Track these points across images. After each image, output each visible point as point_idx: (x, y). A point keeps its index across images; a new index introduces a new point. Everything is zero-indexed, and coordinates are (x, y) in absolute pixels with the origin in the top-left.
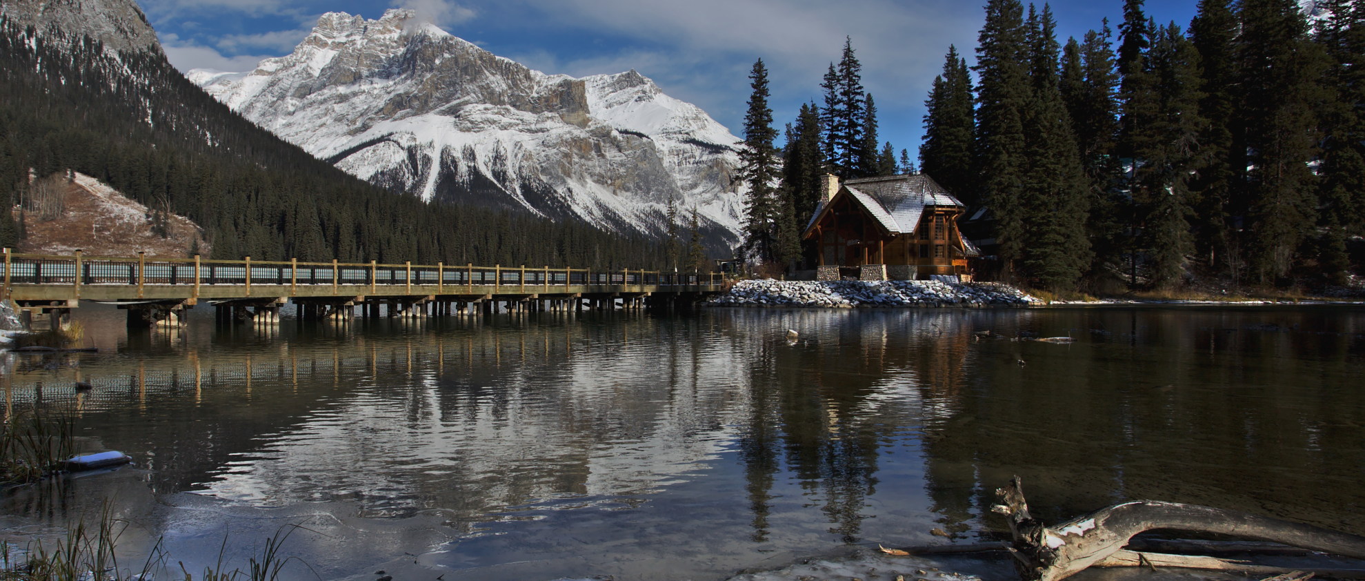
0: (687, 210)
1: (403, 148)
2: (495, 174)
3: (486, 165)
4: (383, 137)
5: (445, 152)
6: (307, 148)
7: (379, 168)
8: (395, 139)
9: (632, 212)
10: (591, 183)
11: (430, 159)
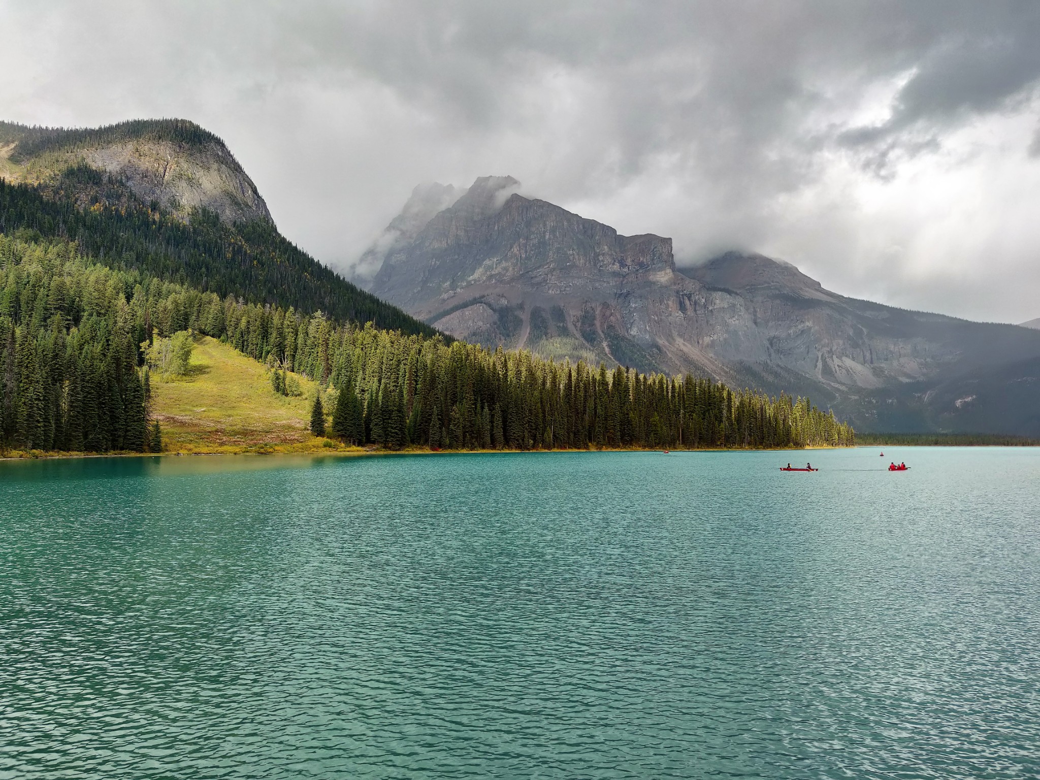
0: (778, 366)
1: (494, 310)
2: (583, 334)
3: (575, 325)
4: (475, 299)
5: (536, 313)
7: (472, 328)
8: (487, 301)
9: (722, 369)
10: (679, 341)
11: (521, 321)
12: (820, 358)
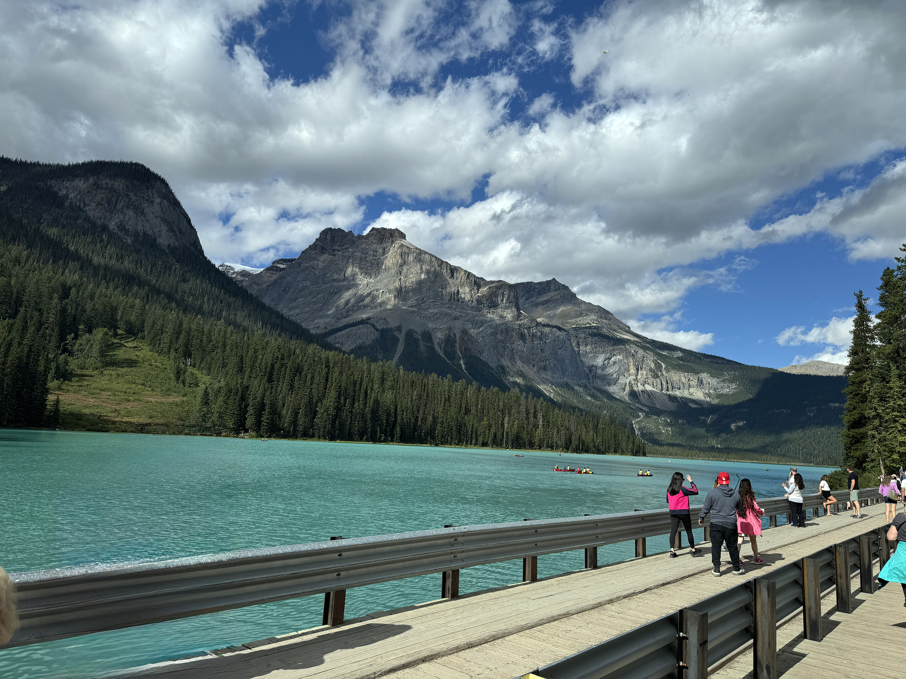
1: (377, 330)
2: (445, 353)
3: (440, 346)
4: (362, 320)
5: (410, 334)
6: (304, 325)
7: (359, 342)
8: (372, 322)
10: (519, 363)
11: (398, 340)
12: (627, 384)
